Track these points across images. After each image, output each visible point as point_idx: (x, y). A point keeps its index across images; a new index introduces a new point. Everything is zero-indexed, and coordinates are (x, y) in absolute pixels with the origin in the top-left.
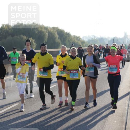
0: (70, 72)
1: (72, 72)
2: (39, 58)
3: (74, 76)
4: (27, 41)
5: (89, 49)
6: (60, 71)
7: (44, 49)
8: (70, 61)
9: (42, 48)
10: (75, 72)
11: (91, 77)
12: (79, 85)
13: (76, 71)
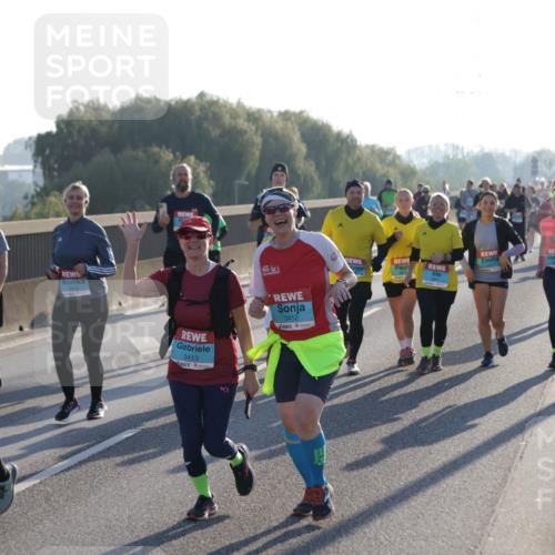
0: (426, 267)
1: (430, 266)
2: (341, 225)
3: (434, 280)
4: (275, 169)
5: (486, 202)
6: (397, 266)
7: (356, 195)
8: (425, 233)
9: (352, 193)
10: (439, 268)
11: (491, 284)
12: (452, 306)
13: (443, 268)
